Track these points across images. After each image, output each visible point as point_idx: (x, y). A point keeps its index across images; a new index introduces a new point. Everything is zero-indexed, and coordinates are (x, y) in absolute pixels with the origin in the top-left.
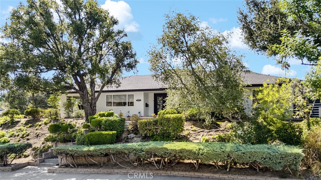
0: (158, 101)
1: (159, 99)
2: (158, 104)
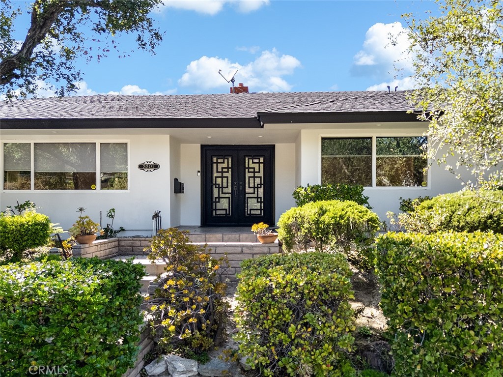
0: (215, 175)
1: (220, 166)
2: (216, 184)
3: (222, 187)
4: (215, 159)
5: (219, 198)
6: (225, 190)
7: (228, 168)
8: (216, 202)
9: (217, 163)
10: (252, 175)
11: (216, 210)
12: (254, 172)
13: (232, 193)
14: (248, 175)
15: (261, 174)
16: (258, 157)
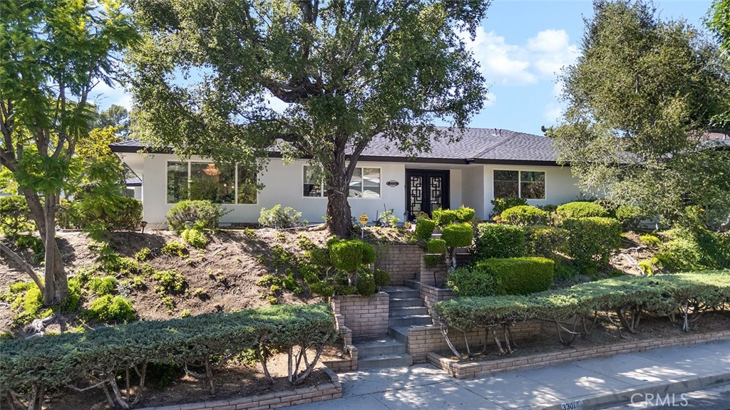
0: (412, 188)
1: (415, 183)
2: (413, 194)
3: (417, 197)
4: (412, 178)
5: (415, 203)
6: (418, 199)
7: (420, 184)
8: (413, 206)
9: (414, 180)
10: (434, 189)
11: (413, 211)
12: (436, 187)
13: (422, 200)
14: (432, 188)
15: (440, 189)
16: (438, 177)
